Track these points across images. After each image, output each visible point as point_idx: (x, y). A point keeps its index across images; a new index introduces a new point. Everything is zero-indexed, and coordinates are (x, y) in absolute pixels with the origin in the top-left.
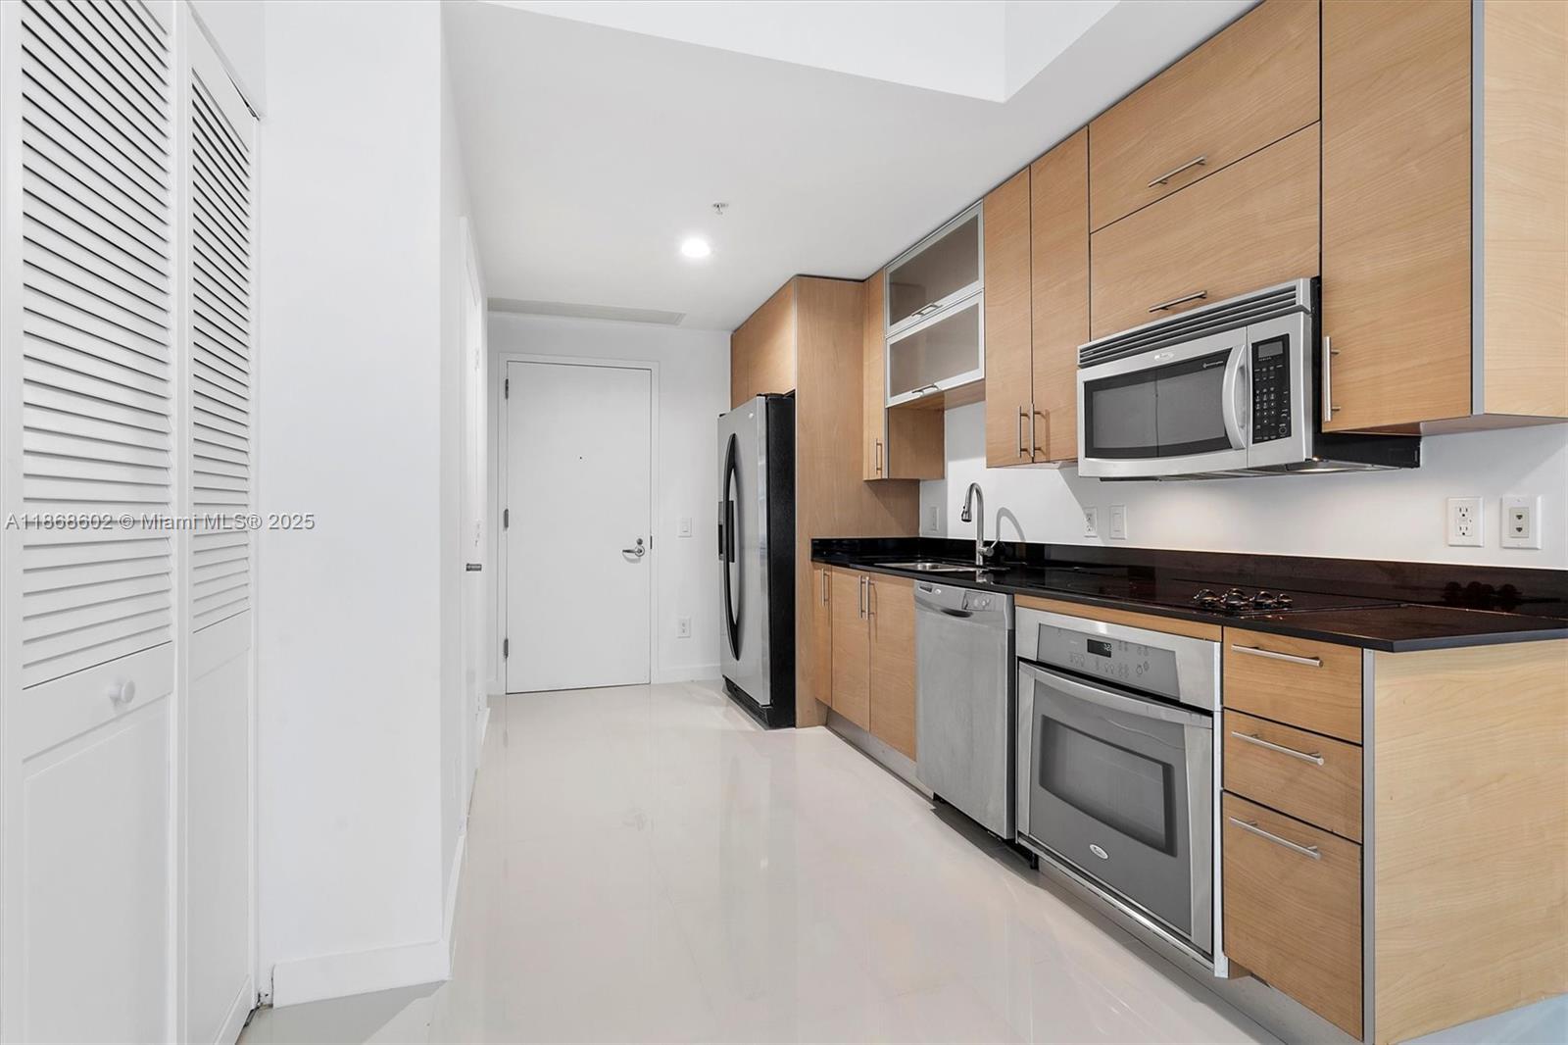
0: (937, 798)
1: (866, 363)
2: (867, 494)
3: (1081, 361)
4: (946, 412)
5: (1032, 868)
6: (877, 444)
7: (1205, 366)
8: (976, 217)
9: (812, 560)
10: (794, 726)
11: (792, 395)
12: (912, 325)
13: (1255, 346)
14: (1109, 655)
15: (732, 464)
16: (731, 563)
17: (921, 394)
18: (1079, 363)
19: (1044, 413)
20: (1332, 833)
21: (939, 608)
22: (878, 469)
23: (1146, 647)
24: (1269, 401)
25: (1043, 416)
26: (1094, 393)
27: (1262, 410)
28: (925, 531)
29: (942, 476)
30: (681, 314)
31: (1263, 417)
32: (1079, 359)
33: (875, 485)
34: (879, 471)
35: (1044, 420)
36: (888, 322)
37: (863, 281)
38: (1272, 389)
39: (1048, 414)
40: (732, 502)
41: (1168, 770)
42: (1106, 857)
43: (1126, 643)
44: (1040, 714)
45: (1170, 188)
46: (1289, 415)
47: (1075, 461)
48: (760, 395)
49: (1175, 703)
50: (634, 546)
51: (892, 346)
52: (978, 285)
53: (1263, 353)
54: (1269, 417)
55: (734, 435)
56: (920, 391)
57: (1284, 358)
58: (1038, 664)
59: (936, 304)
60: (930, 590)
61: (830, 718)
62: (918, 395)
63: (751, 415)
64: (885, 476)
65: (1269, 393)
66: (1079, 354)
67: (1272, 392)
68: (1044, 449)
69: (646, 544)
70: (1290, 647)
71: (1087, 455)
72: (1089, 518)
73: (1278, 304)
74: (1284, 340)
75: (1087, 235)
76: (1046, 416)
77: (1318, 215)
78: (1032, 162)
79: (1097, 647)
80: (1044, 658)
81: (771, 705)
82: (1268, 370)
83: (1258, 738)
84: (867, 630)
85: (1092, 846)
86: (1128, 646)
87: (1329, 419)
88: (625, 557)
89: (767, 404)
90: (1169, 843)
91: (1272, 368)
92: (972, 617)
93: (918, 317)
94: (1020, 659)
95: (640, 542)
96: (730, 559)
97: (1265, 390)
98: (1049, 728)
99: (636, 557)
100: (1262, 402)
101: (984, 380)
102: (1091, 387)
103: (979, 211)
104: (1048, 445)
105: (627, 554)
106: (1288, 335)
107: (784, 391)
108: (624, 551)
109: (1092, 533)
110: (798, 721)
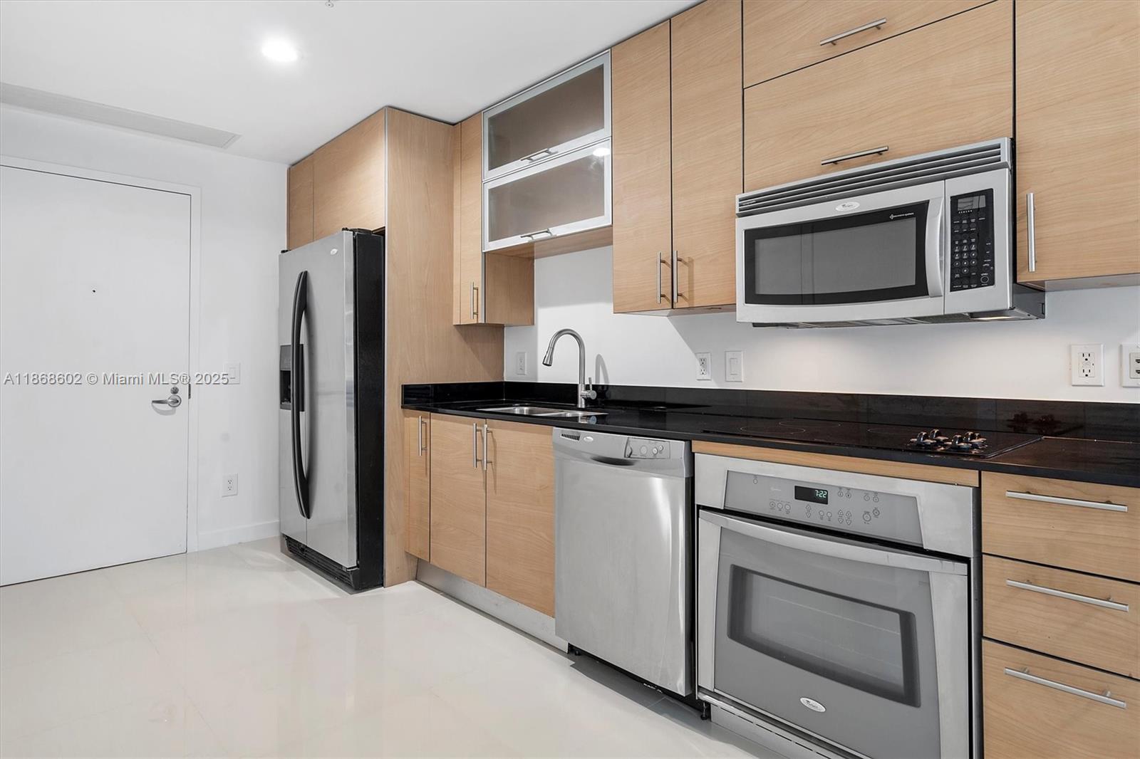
0: (572, 649)
1: (456, 207)
2: (456, 337)
3: (740, 210)
4: (535, 260)
5: (702, 718)
6: (474, 288)
7: (892, 217)
8: (601, 68)
9: (402, 407)
10: (382, 585)
11: (382, 232)
12: (517, 171)
13: (955, 200)
14: (825, 501)
15: (303, 305)
16: (301, 412)
17: (530, 239)
18: (737, 212)
19: (687, 261)
20: (1130, 678)
21: (588, 456)
22: (474, 313)
23: (876, 493)
24: (969, 251)
25: (685, 263)
26: (756, 241)
27: (961, 260)
28: (510, 375)
29: (532, 322)
30: (234, 136)
31: (962, 267)
32: (737, 208)
33: (466, 331)
34: (475, 316)
35: (686, 268)
36: (487, 167)
37: (454, 125)
38: (973, 240)
39: (692, 261)
40: (302, 345)
41: (907, 621)
42: (824, 710)
43: (849, 489)
44: (730, 564)
45: (840, 48)
46: (992, 264)
47: (732, 307)
48: (347, 229)
49: (918, 550)
50: (166, 394)
51: (492, 191)
52: (605, 132)
53: (962, 205)
54: (969, 267)
55: (306, 273)
56: (529, 236)
57: (988, 211)
58: (726, 512)
59: (550, 150)
60: (578, 438)
61: (420, 570)
62: (526, 240)
63: (335, 251)
64: (481, 321)
65: (970, 244)
66: (737, 203)
67: (973, 243)
68: (686, 295)
69: (183, 393)
70: (1071, 491)
71: (747, 301)
72: (703, 362)
73: (982, 160)
74: (988, 194)
75: (741, 91)
76: (690, 264)
77: (1012, 82)
78: (673, 17)
79: (804, 493)
80: (731, 506)
81: (358, 566)
82: (969, 223)
83: (1031, 583)
84: (482, 480)
85: (803, 700)
86: (850, 491)
87: (1034, 270)
88: (156, 410)
89: (354, 240)
90: (908, 694)
91: (973, 220)
92: (637, 465)
93: (526, 162)
94: (699, 507)
95: (175, 391)
96: (301, 409)
97: (965, 241)
98: (739, 580)
99: (170, 408)
100: (961, 253)
101: (611, 226)
102: (753, 237)
103: (605, 61)
104: (691, 290)
105: (155, 405)
106: (992, 190)
107: (372, 226)
108: (153, 402)
109: (705, 377)
110: (387, 579)
